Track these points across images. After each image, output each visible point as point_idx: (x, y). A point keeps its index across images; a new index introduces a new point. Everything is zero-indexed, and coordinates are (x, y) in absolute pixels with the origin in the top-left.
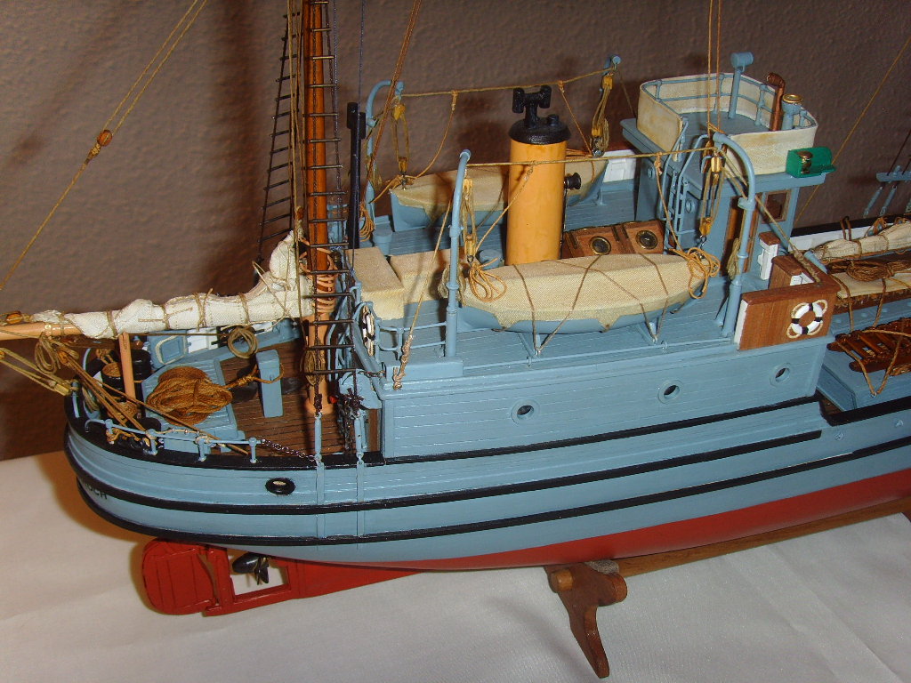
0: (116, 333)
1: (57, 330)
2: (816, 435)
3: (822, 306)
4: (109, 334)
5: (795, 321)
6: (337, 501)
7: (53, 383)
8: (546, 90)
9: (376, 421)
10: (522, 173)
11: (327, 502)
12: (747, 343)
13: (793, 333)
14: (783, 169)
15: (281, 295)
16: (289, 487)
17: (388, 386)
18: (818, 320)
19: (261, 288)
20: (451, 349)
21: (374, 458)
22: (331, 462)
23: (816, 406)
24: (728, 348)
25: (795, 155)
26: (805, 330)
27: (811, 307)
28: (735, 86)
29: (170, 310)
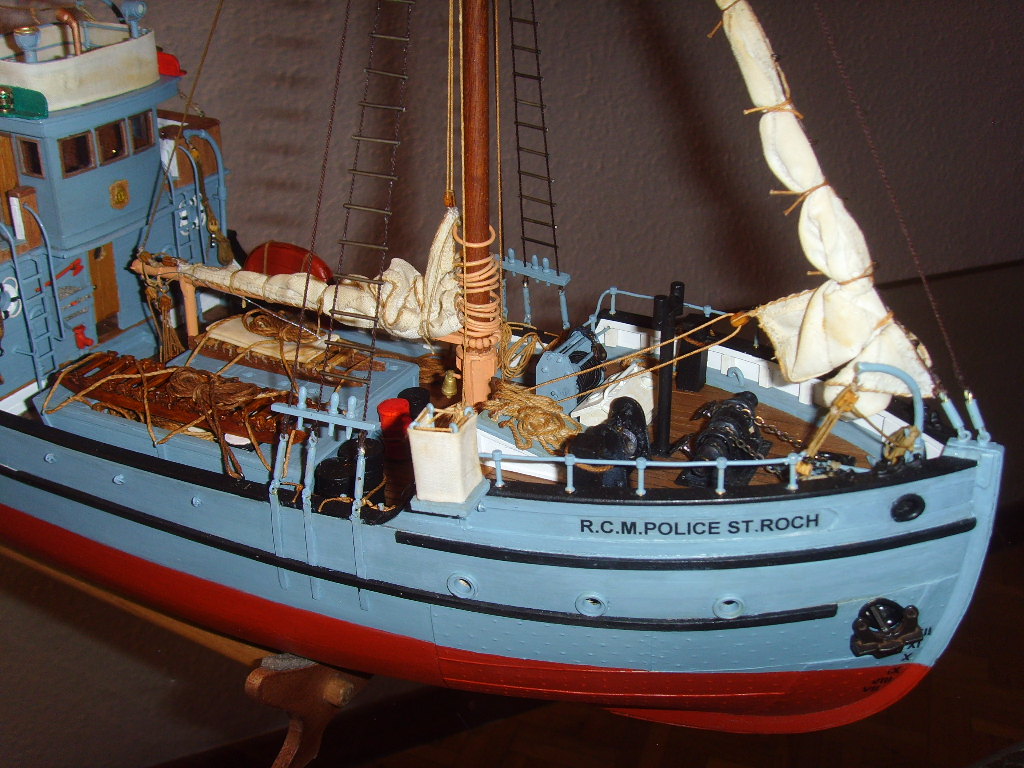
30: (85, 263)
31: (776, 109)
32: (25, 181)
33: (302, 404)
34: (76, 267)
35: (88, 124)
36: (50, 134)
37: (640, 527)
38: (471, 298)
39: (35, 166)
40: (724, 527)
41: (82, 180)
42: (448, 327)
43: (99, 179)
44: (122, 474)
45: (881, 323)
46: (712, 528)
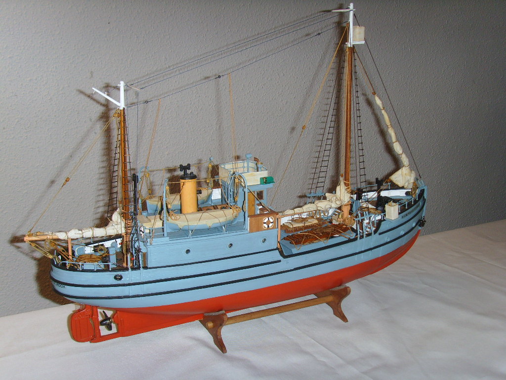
0: (68, 238)
1: (51, 237)
2: (279, 261)
3: (272, 219)
4: (66, 238)
5: (265, 223)
6: (135, 282)
7: (48, 255)
8: (189, 165)
9: (145, 256)
10: (183, 185)
11: (132, 282)
12: (251, 231)
13: (265, 227)
14: (259, 183)
15: (116, 226)
16: (121, 278)
17: (148, 244)
18: (272, 223)
19: (110, 224)
20: (166, 235)
21: (145, 268)
22: (133, 269)
23: (277, 251)
24: (246, 232)
25: (262, 179)
26: (268, 226)
27: (269, 219)
28: (248, 165)
29: (83, 231)
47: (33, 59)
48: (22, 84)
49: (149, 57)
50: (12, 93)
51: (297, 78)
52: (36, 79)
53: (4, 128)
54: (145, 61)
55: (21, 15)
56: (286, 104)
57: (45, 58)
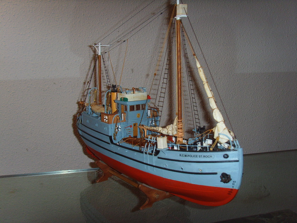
2: (110, 144)
13: (105, 121)
18: (107, 119)
23: (109, 137)
30: (132, 126)
31: (211, 98)
32: (125, 112)
33: (149, 138)
34: (131, 126)
35: (135, 104)
36: (129, 104)
37: (187, 156)
38: (179, 129)
39: (126, 110)
40: (198, 156)
41: (132, 112)
42: (175, 133)
43: (135, 113)
44: (127, 151)
45: (225, 129)
46: (197, 156)
47: (78, 50)
48: (71, 63)
49: (140, 50)
50: (66, 67)
51: (226, 65)
52: (79, 61)
53: (61, 86)
54: (138, 53)
55: (73, 27)
56: (219, 79)
57: (84, 50)
